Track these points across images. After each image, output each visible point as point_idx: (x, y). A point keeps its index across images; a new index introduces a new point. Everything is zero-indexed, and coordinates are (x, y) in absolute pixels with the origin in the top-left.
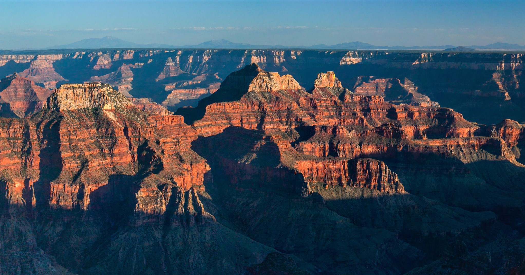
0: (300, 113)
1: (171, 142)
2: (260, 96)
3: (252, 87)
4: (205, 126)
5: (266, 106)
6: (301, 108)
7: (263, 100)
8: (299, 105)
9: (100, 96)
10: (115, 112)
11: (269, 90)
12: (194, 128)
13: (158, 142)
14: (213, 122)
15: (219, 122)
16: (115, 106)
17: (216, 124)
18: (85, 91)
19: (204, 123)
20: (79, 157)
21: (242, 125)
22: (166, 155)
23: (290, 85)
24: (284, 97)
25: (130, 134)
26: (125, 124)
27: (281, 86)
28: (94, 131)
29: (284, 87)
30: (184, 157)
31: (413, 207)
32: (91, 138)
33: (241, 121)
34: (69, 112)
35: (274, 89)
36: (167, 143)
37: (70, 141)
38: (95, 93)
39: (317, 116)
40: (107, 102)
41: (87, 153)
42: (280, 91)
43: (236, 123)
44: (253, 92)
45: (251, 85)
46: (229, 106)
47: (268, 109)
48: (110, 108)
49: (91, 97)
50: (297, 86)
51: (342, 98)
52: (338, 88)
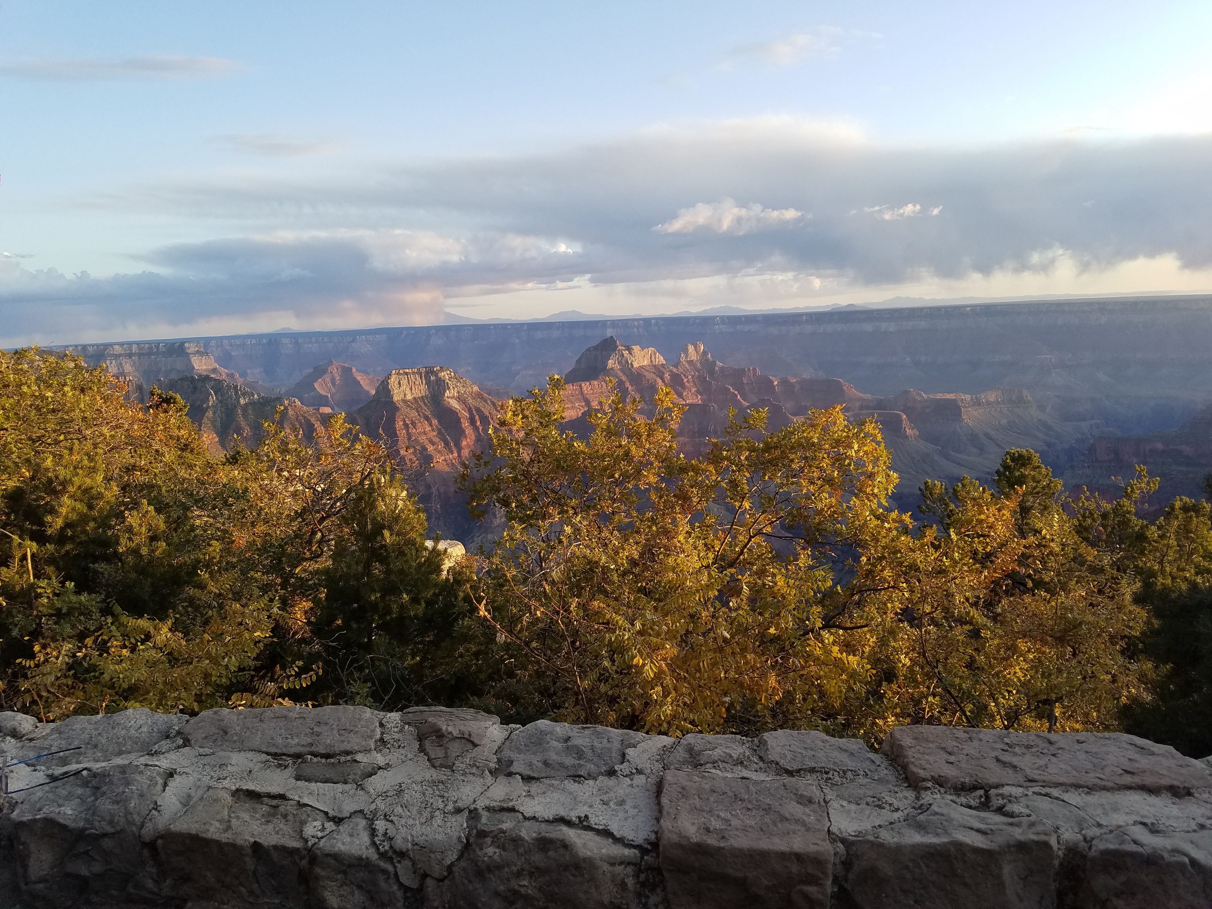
2: (620, 374)
3: (610, 363)
5: (628, 384)
7: (624, 378)
8: (664, 381)
9: (440, 381)
10: (460, 399)
11: (630, 366)
15: (577, 405)
16: (458, 392)
17: (573, 408)
18: (421, 378)
20: (421, 453)
23: (653, 359)
24: (646, 374)
25: (478, 423)
26: (470, 411)
27: (644, 361)
28: (435, 422)
29: (646, 363)
32: (433, 430)
34: (405, 401)
37: (409, 434)
38: (433, 379)
39: (685, 394)
40: (449, 388)
41: (430, 448)
42: (642, 367)
43: (595, 405)
44: (612, 369)
45: (610, 361)
46: (585, 386)
47: (630, 388)
48: (452, 395)
49: (428, 382)
50: (660, 359)
51: (712, 372)
52: (707, 360)
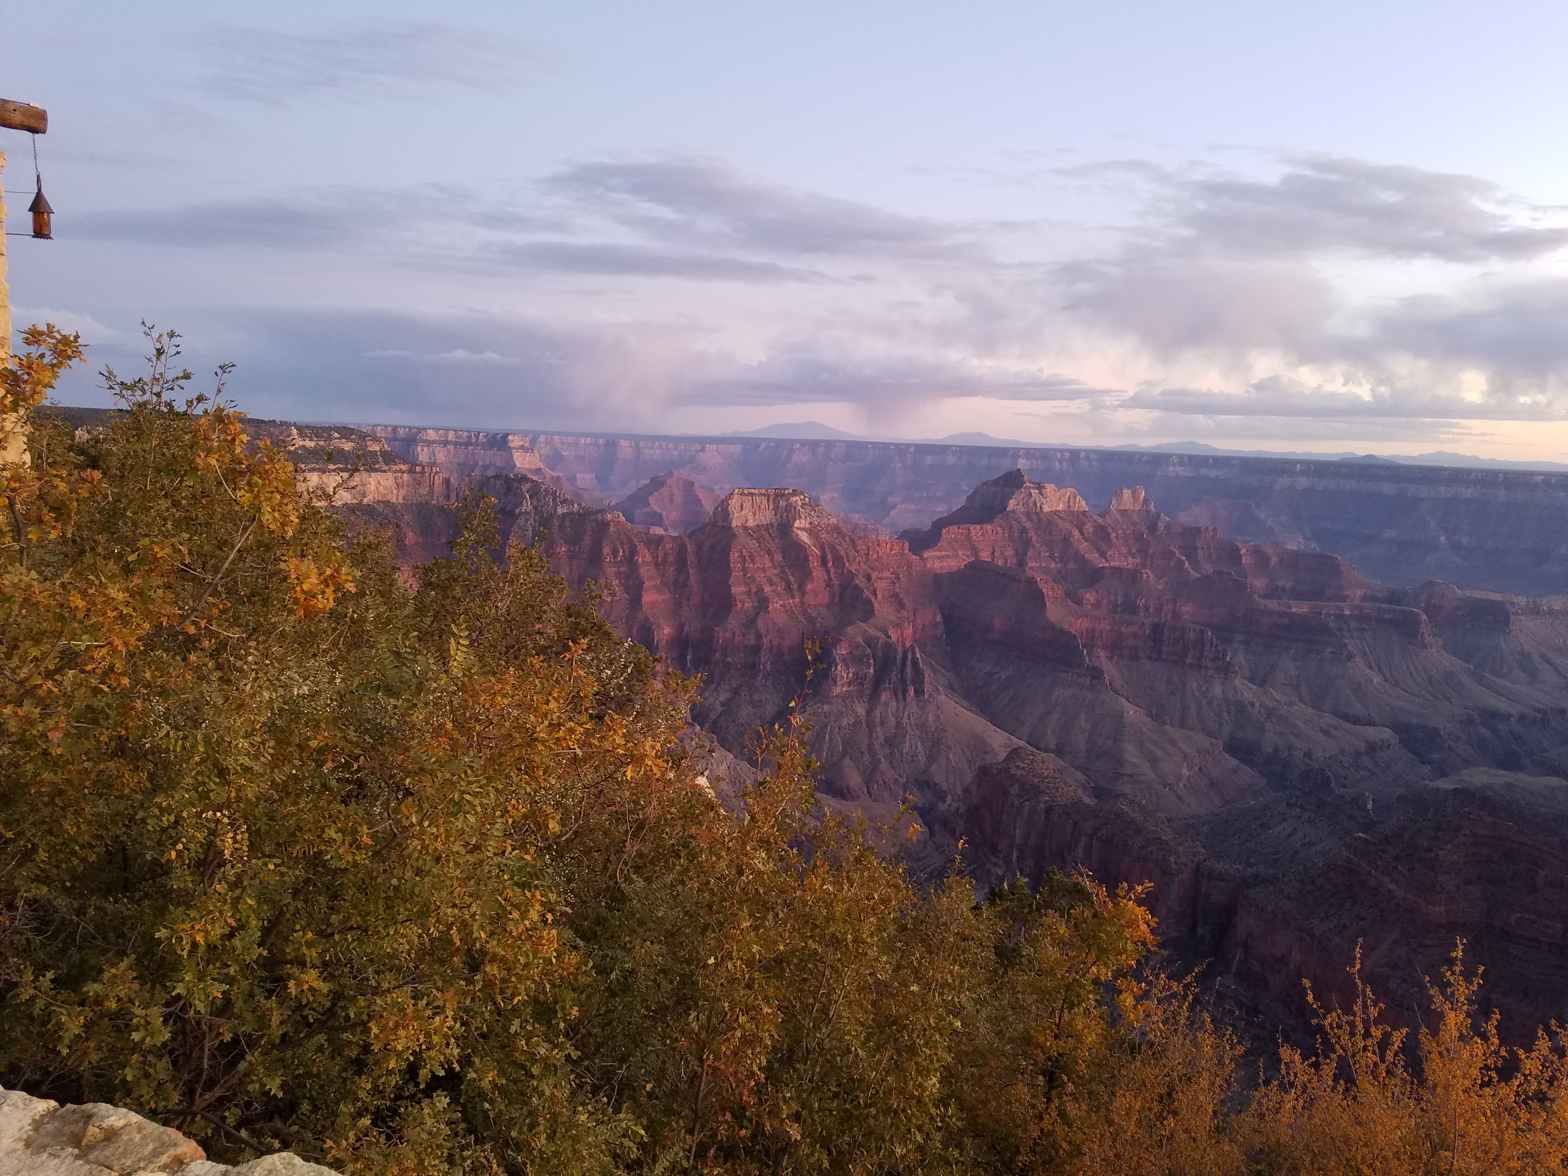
0: (1084, 547)
1: (887, 578)
2: (1023, 519)
3: (1012, 504)
4: (939, 557)
5: (1032, 534)
6: (1086, 539)
7: (1028, 525)
8: (1082, 534)
9: (790, 508)
10: (811, 532)
11: (1038, 510)
12: (922, 558)
13: (869, 578)
14: (950, 553)
15: (960, 553)
16: (811, 523)
17: (956, 556)
18: (768, 501)
19: (938, 554)
20: (756, 593)
21: (993, 560)
22: (879, 597)
23: (1071, 503)
24: (1059, 521)
25: (830, 564)
26: (822, 548)
27: (1058, 505)
28: (778, 557)
29: (1061, 507)
30: (905, 601)
31: (1252, 704)
32: (774, 567)
33: (993, 553)
34: (745, 528)
35: (1046, 509)
36: (881, 578)
37: (744, 569)
38: (783, 503)
39: (1109, 553)
40: (800, 517)
41: (767, 589)
42: (1055, 513)
43: (985, 556)
44: (1014, 511)
45: (1011, 501)
46: (975, 530)
47: (1034, 538)
48: (802, 526)
49: (776, 508)
50: (1082, 505)
51: (1153, 527)
52: (1148, 512)
